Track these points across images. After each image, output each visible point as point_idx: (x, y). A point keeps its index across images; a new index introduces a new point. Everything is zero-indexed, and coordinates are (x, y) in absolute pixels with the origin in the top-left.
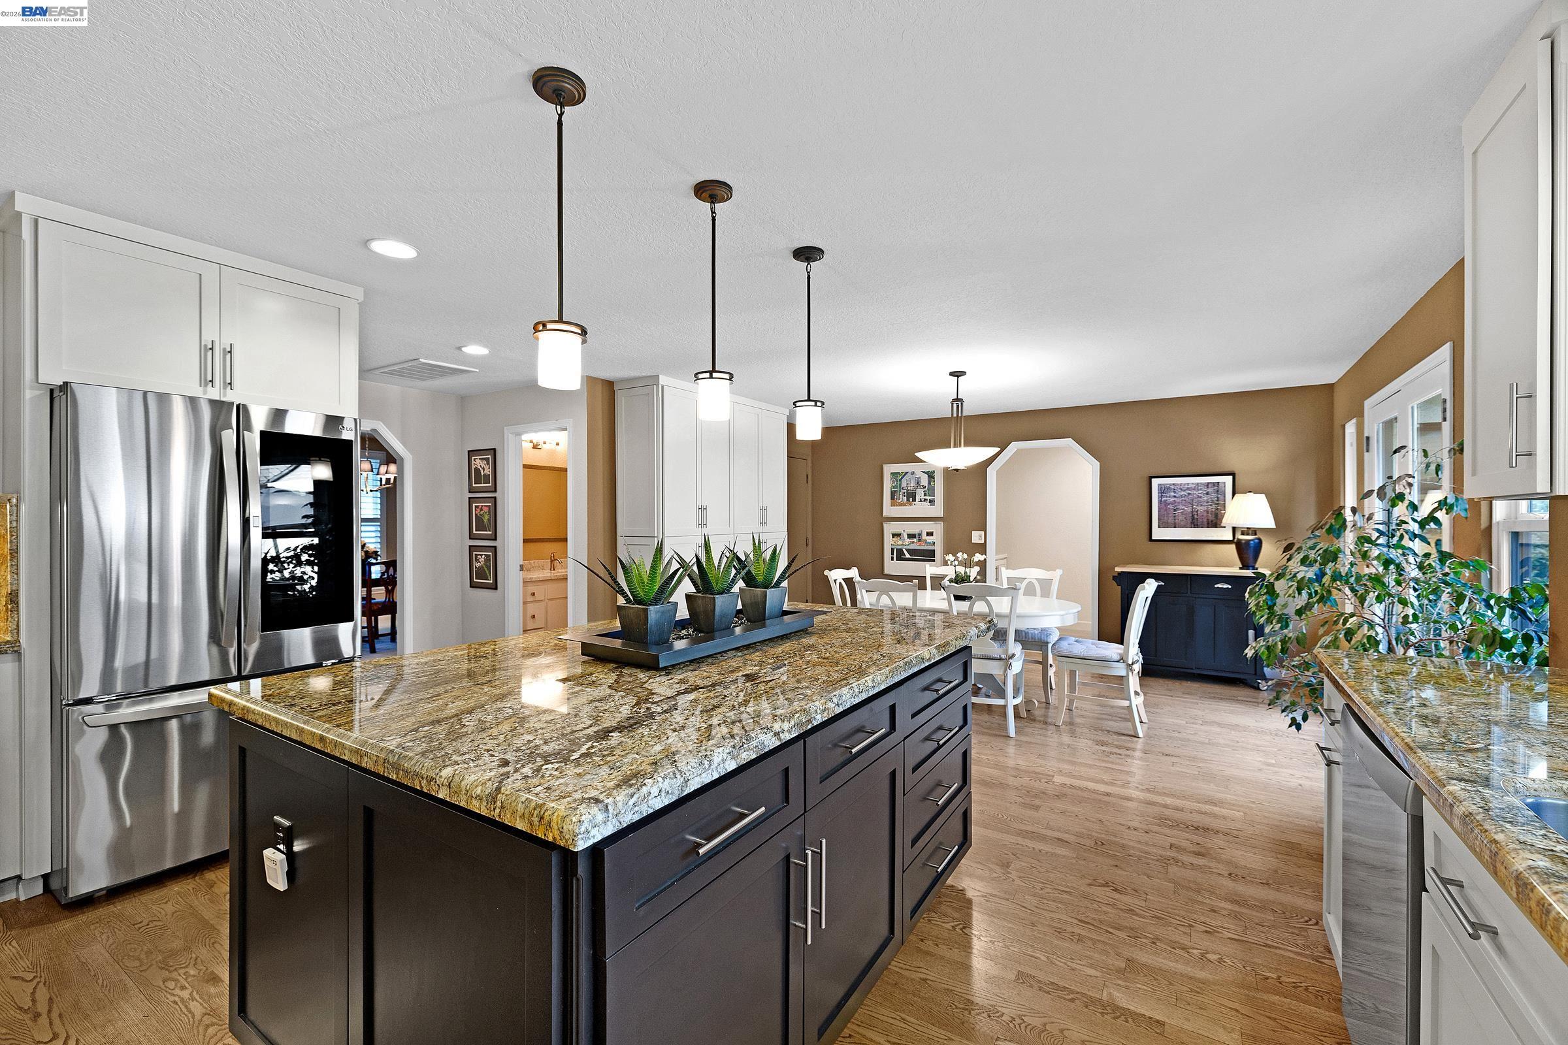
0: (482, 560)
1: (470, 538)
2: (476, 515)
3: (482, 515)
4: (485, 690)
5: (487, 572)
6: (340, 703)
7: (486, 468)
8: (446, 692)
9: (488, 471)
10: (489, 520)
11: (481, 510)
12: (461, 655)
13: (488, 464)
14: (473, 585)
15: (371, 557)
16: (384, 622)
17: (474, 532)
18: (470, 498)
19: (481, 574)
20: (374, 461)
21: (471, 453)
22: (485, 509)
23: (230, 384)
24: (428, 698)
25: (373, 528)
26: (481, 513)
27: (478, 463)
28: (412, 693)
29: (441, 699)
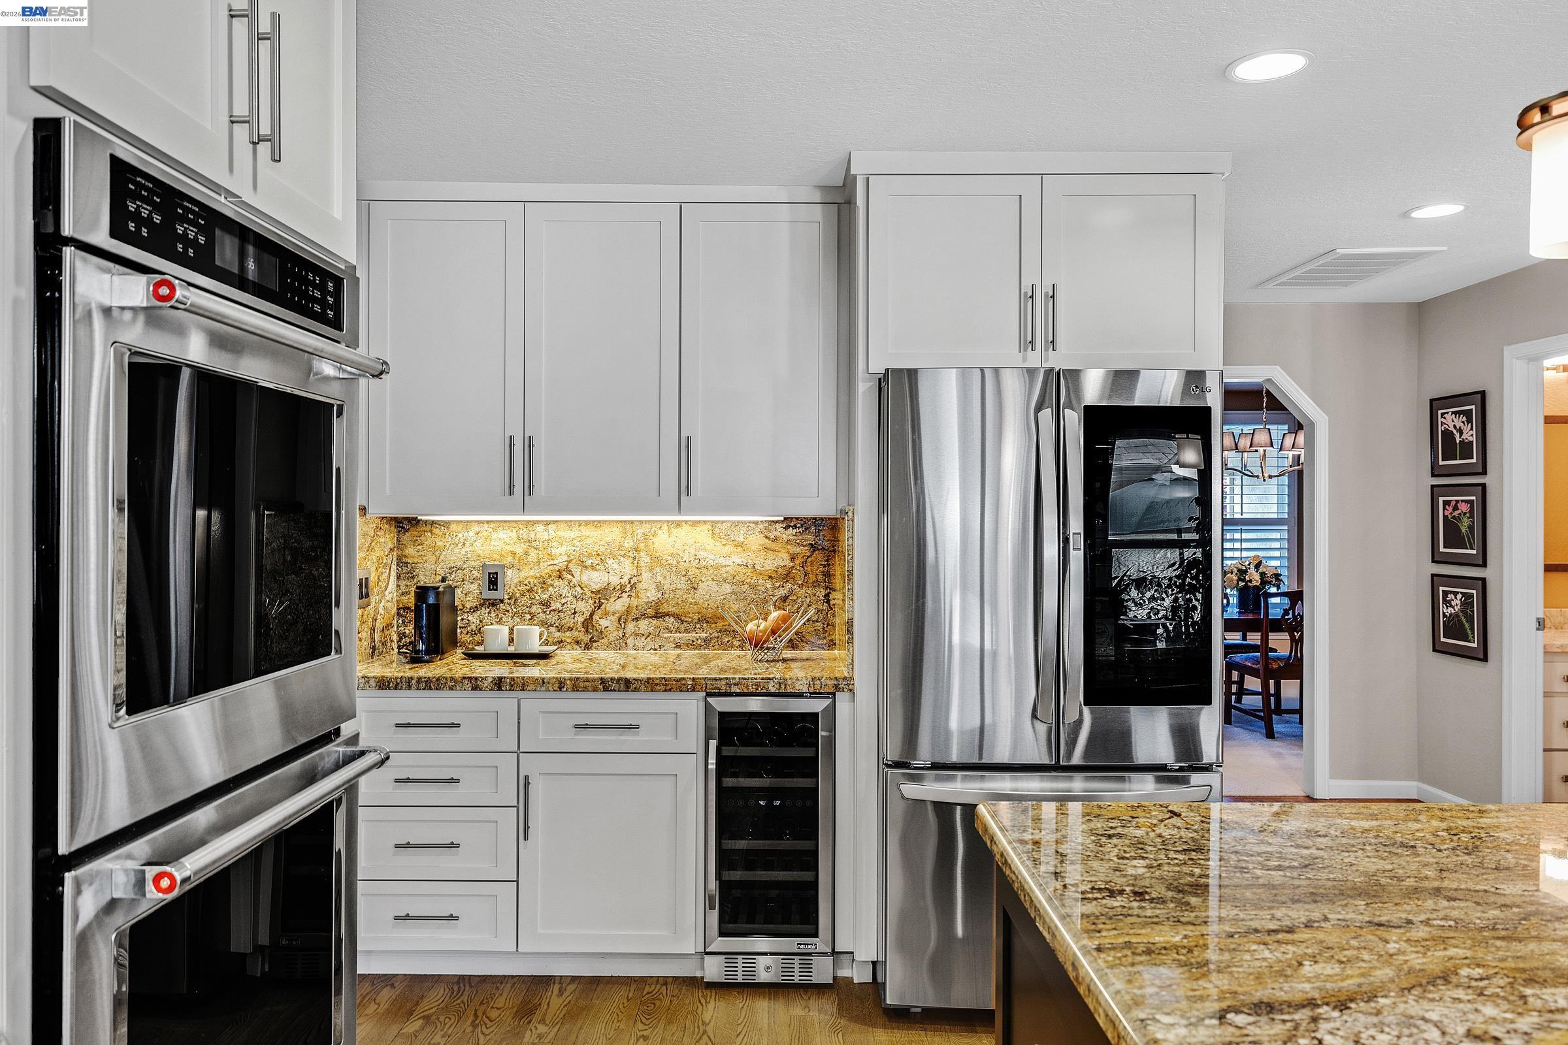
0: (1457, 603)
1: (1433, 561)
2: (1445, 517)
3: (1458, 519)
4: (1392, 947)
5: (1467, 626)
6: (1121, 892)
7: (1466, 429)
8: (1308, 925)
9: (1470, 435)
10: (1471, 528)
11: (1456, 508)
12: (1366, 831)
13: (1469, 421)
14: (1438, 648)
15: (1270, 583)
16: (1289, 689)
17: (1442, 549)
18: (1433, 486)
19: (1455, 628)
20: (1275, 427)
21: (1436, 404)
22: (1464, 508)
23: (1053, 342)
24: (1270, 932)
25: (1277, 535)
26: (1457, 513)
27: (1449, 420)
28: (1243, 908)
29: (1293, 943)
